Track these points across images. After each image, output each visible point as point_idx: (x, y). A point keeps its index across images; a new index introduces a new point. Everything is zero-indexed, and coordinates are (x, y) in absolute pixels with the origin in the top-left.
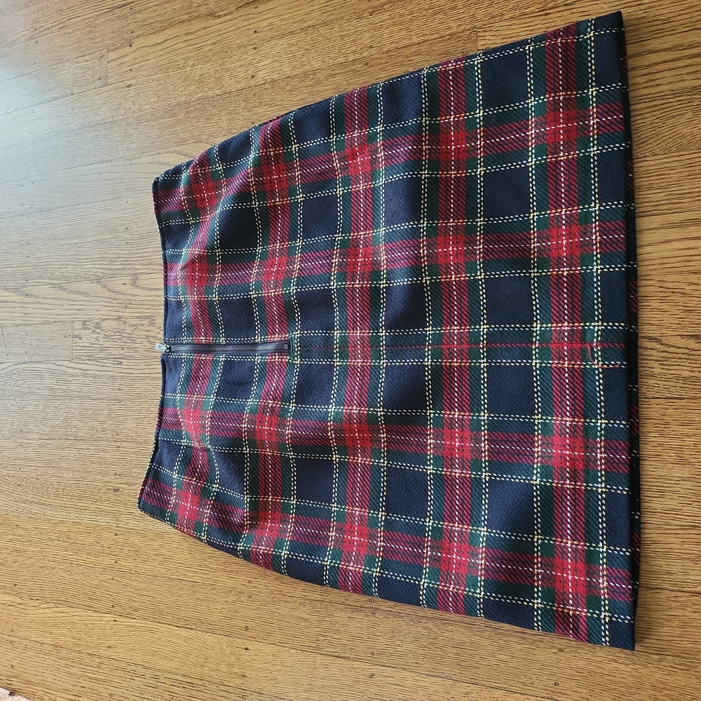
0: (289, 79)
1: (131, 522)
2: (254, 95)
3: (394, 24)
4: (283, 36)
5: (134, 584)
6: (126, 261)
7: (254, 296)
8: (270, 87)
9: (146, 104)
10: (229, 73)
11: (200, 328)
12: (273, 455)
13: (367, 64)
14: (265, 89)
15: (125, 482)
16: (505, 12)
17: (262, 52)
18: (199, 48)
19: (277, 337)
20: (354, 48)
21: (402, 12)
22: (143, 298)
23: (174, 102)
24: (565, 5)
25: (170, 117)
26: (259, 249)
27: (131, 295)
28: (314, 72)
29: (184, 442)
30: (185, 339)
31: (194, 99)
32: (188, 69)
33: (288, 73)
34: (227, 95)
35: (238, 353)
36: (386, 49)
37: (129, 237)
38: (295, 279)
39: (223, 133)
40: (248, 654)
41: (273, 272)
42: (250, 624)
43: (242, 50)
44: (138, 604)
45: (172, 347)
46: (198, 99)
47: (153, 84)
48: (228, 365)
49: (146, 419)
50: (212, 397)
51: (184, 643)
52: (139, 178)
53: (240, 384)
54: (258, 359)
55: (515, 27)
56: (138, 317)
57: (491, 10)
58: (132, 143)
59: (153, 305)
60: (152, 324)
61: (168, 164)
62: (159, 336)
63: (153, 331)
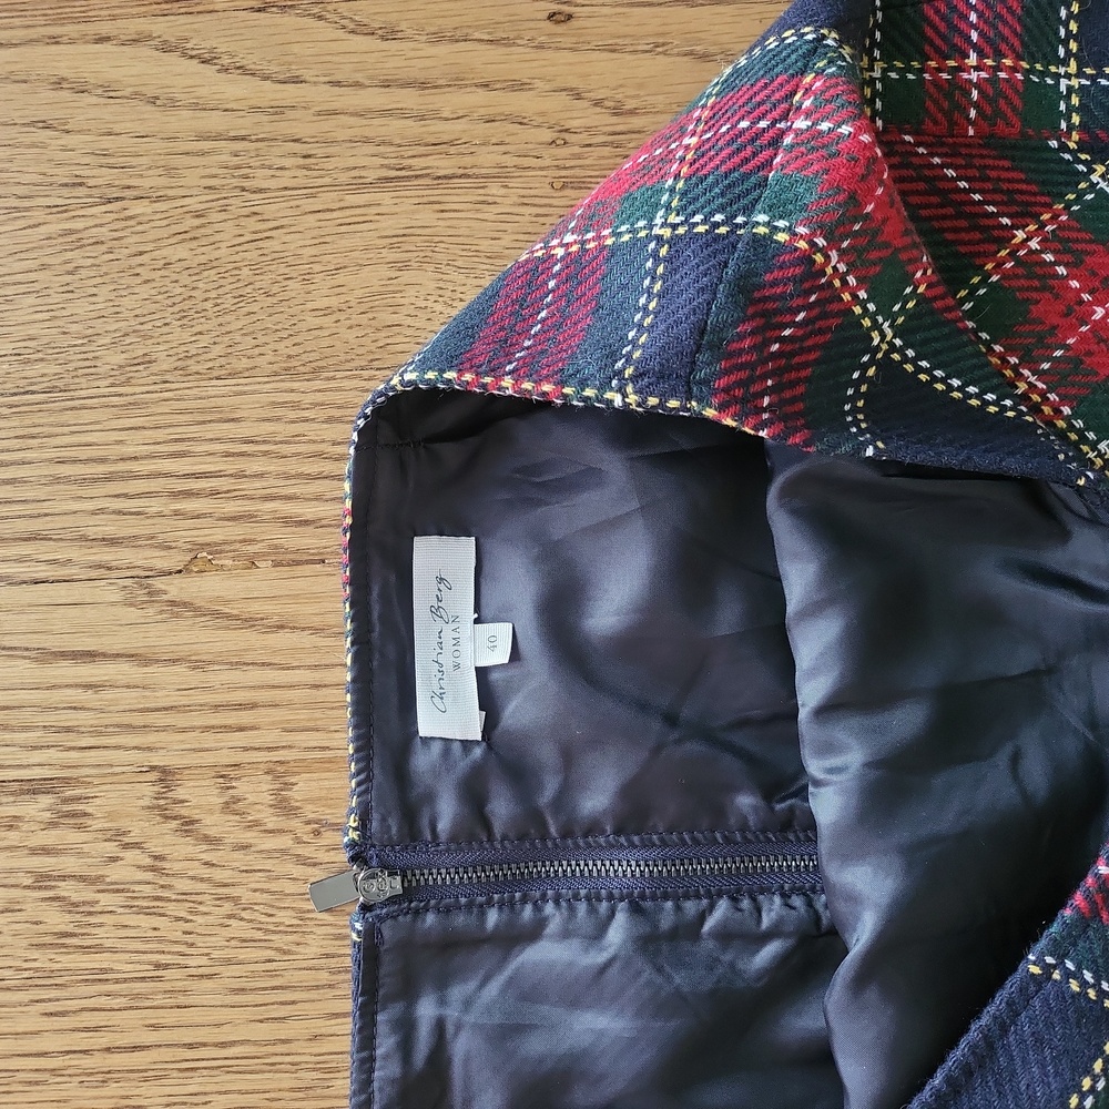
59: (68, 730)
60: (71, 816)
61: (109, 92)
62: (115, 873)
63: (82, 850)
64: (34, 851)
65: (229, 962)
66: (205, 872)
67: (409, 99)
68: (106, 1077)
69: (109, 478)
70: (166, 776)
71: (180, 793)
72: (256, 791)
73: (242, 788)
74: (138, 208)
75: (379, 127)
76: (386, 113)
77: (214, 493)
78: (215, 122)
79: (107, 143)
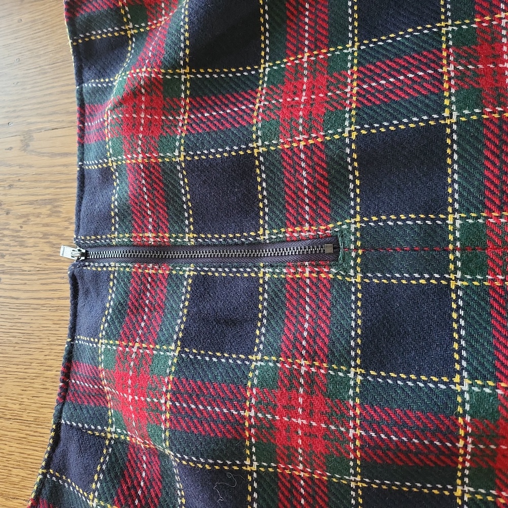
6: (14, 111)
7: (261, 150)
11: (145, 216)
12: (311, 478)
19: (307, 231)
22: (40, 171)
26: (265, 68)
27: (20, 166)
29: (112, 432)
30: (117, 237)
35: (222, 262)
38: (353, 112)
41: (299, 103)
45: (92, 252)
48: (202, 285)
49: (39, 380)
50: (173, 347)
53: (231, 322)
54: (265, 274)
56: (31, 203)
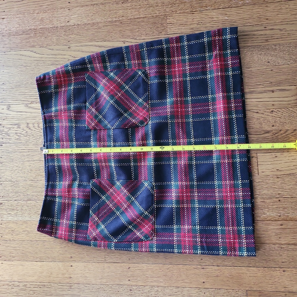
0: (86, 25)
1: (9, 217)
2: (69, 29)
3: (133, 8)
4: (82, 6)
5: (12, 245)
8: (77, 27)
9: (13, 28)
10: (56, 19)
13: (121, 23)
14: (75, 28)
15: (5, 200)
16: (177, 10)
17: (72, 12)
18: (41, 6)
20: (115, 16)
21: (136, 4)
23: (28, 28)
24: (200, 11)
25: (26, 35)
28: (98, 23)
31: (38, 28)
32: (35, 14)
33: (86, 22)
34: (56, 28)
36: (129, 18)
37: (5, 87)
39: (54, 44)
40: (72, 268)
42: (73, 255)
43: (63, 10)
44: (14, 254)
46: (41, 28)
47: (17, 19)
51: (39, 268)
52: (9, 61)
55: (181, 17)
57: (172, 9)
58: (6, 45)
59: (19, 119)
60: (19, 127)
61: (25, 56)
62: (23, 133)
63: (20, 131)
64: (16, 131)
65: (33, 142)
66: (31, 133)
67: (54, 56)
68: (21, 152)
69: (24, 94)
70: (28, 123)
71: (29, 125)
72: (36, 125)
73: (35, 125)
74: (28, 68)
75: (51, 59)
76: (52, 58)
77: (33, 96)
78: (35, 59)
79: (25, 61)
